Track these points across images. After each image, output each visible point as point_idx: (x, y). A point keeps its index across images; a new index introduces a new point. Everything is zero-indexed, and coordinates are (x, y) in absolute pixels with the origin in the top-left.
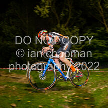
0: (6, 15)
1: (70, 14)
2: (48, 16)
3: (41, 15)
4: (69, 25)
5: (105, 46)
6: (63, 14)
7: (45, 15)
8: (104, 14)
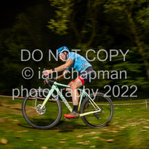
5: (139, 71)
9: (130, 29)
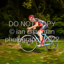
0: (6, 8)
2: (31, 8)
3: (27, 8)
4: (44, 13)
6: (40, 7)
9: (62, 6)
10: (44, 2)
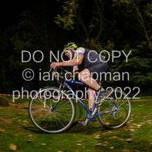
0: (18, 28)
1: (101, 24)
2: (72, 28)
3: (64, 28)
4: (100, 40)
6: (92, 26)
7: (69, 27)
8: (145, 24)
10: (101, 16)
